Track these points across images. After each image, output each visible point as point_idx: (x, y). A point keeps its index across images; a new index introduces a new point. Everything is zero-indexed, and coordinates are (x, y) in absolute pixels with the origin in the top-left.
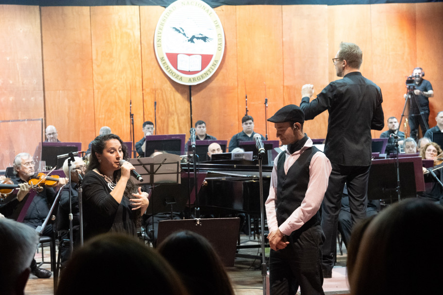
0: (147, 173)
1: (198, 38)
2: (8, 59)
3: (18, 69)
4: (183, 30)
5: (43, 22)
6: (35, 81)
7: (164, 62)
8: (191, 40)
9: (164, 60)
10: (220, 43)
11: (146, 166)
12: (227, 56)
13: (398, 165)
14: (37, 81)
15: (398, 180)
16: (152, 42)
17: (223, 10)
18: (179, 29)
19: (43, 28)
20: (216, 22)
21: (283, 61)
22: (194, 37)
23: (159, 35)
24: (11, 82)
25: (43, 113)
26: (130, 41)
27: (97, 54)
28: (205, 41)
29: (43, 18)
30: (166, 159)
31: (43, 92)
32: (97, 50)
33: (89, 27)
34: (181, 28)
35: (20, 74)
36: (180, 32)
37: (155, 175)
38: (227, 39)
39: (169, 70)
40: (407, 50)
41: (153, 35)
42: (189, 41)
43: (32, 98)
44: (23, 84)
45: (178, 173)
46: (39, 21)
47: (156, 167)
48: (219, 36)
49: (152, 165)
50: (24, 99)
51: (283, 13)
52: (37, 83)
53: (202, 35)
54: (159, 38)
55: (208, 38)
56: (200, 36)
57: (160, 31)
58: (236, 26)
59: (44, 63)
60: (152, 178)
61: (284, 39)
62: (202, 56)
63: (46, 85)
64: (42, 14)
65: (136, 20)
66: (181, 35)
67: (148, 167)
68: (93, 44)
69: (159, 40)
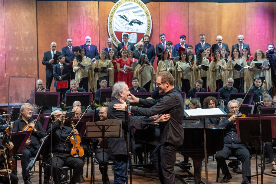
0: (100, 130)
1: (135, 23)
2: (16, 34)
3: (22, 40)
4: (126, 17)
5: (38, 10)
6: (32, 48)
7: (113, 37)
8: (131, 24)
9: (113, 36)
10: (149, 25)
11: (100, 127)
12: (153, 34)
13: (261, 122)
14: (33, 48)
15: (261, 132)
16: (106, 25)
17: (151, 5)
18: (123, 16)
19: (38, 14)
20: (147, 13)
21: (189, 38)
22: (132, 22)
23: (111, 20)
24: (17, 48)
25: (37, 68)
26: (92, 23)
27: (71, 31)
28: (139, 24)
29: (38, 8)
30: (112, 123)
31: (37, 55)
32: (71, 29)
33: (67, 14)
34: (125, 16)
35: (23, 43)
36: (124, 18)
37: (105, 132)
38: (153, 23)
39: (116, 42)
40: (268, 32)
41: (107, 20)
42: (129, 24)
43: (30, 59)
44: (25, 49)
45: (120, 131)
46: (35, 10)
47: (106, 127)
48: (149, 21)
49: (104, 126)
50: (25, 59)
51: (189, 7)
52: (33, 49)
53: (138, 20)
54: (111, 22)
55: (141, 22)
56: (137, 21)
57: (111, 17)
58: (159, 15)
59: (38, 36)
60: (103, 134)
61: (189, 24)
62: (138, 34)
63: (39, 50)
64: (37, 6)
65: (96, 10)
66: (124, 20)
67: (101, 127)
68: (69, 25)
69: (111, 23)
